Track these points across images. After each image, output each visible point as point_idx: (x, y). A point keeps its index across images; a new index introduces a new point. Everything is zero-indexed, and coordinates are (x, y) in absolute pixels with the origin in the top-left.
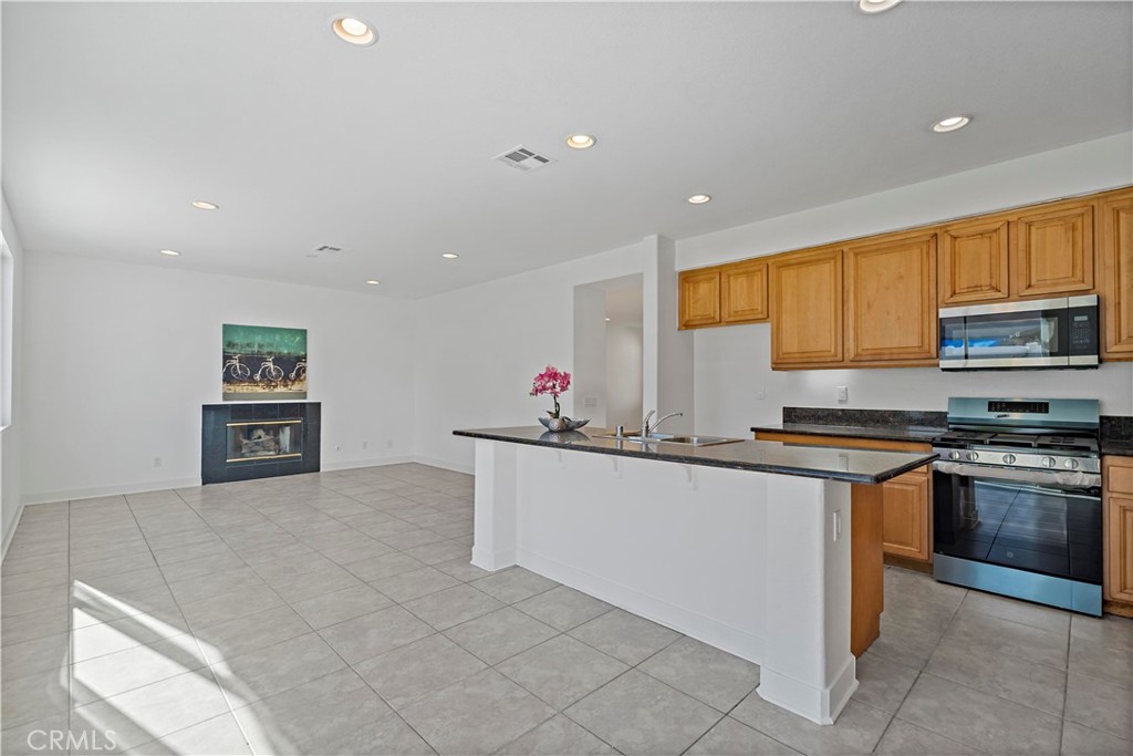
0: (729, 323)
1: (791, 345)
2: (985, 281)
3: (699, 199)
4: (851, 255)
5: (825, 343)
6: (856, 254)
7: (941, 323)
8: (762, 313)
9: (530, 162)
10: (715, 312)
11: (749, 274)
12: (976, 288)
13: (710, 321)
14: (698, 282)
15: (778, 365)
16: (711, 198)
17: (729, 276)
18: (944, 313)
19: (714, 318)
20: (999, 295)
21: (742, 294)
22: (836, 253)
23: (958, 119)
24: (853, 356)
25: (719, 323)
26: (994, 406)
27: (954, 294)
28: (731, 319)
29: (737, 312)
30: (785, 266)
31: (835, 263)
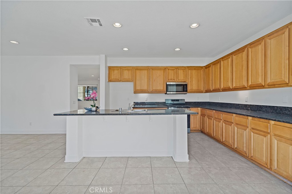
0: (123, 81)
1: (138, 88)
2: (173, 78)
3: (126, 49)
4: (151, 69)
5: (145, 88)
6: (152, 69)
7: (167, 85)
8: (132, 79)
9: (97, 24)
10: (119, 78)
11: (128, 70)
12: (171, 79)
13: (118, 80)
14: (114, 70)
15: (135, 93)
16: (129, 49)
17: (123, 70)
18: (168, 83)
19: (119, 80)
20: (175, 81)
21: (127, 74)
22: (148, 68)
23: (178, 49)
24: (151, 91)
25: (120, 81)
26: (172, 100)
27: (168, 80)
28: (123, 80)
29: (125, 79)
30: (137, 69)
31: (148, 71)
